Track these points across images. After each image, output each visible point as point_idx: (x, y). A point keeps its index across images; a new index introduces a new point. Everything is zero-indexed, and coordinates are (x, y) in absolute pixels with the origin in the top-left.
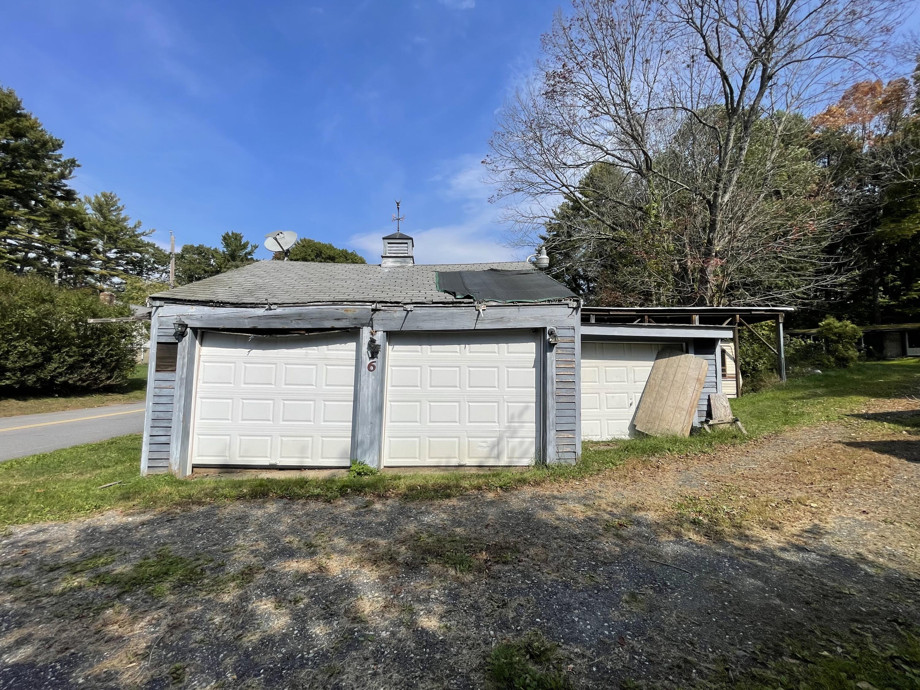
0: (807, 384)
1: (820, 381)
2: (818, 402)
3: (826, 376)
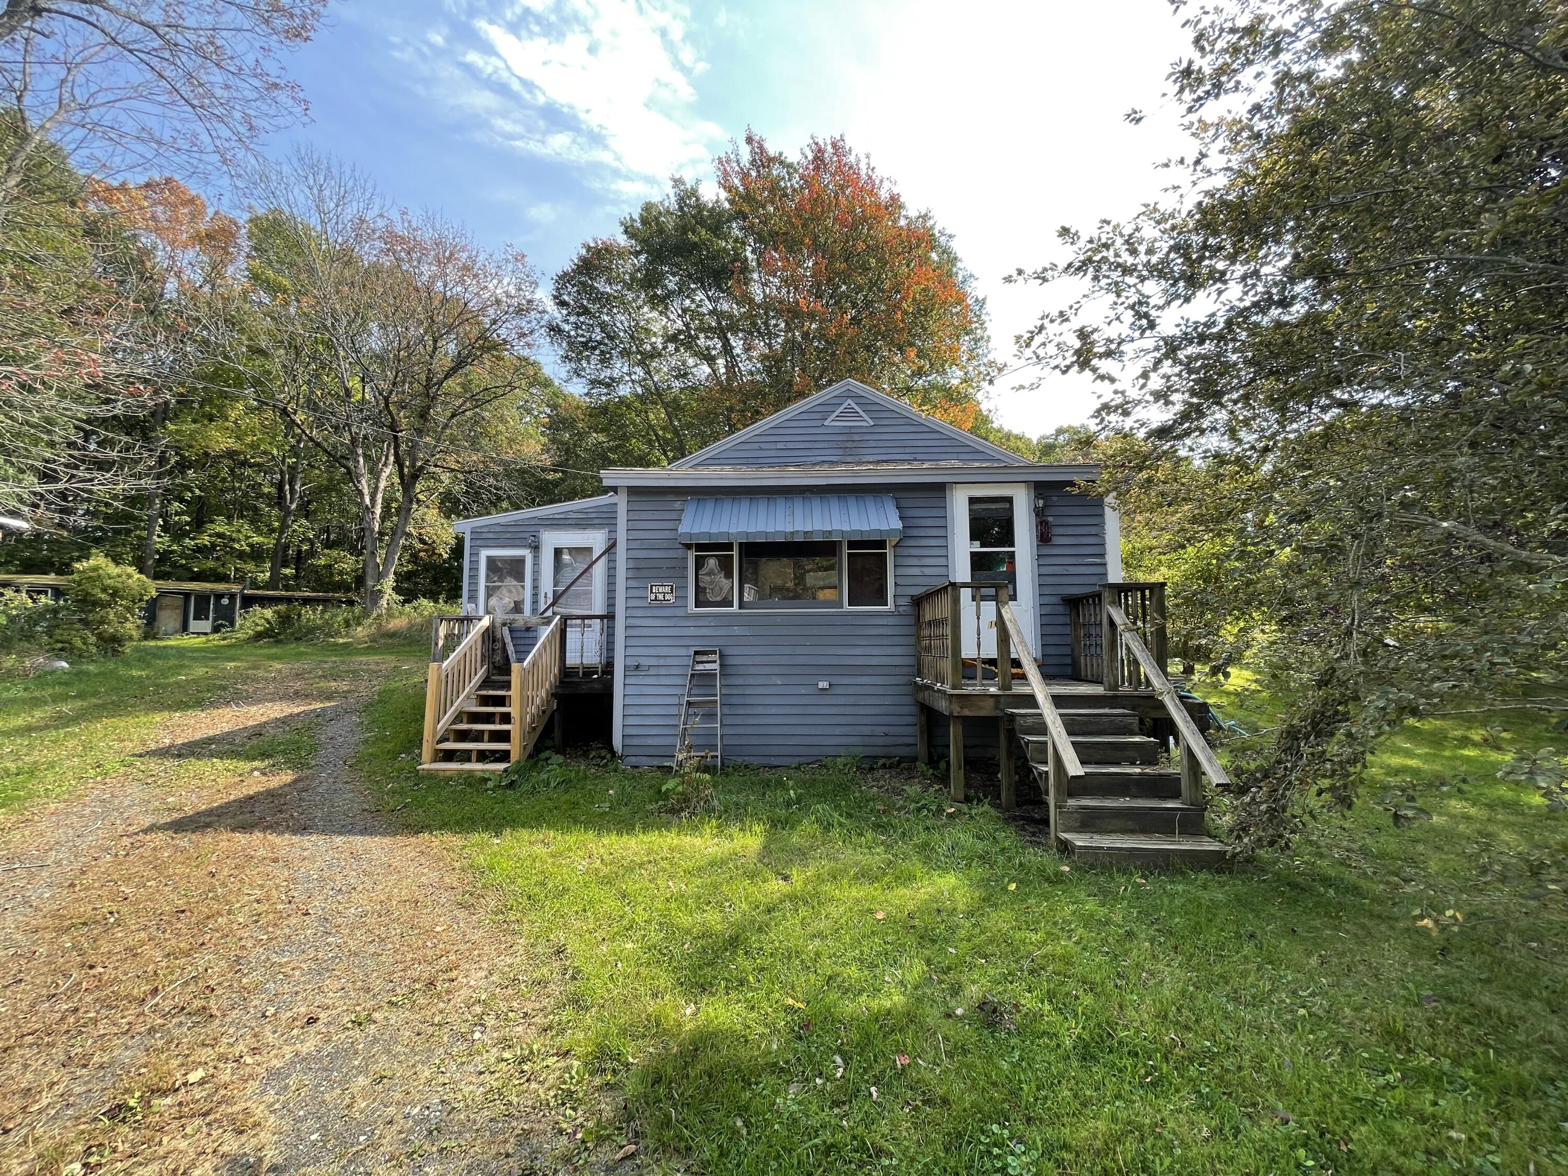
0: (37, 694)
1: (66, 684)
2: (70, 733)
3: (79, 674)
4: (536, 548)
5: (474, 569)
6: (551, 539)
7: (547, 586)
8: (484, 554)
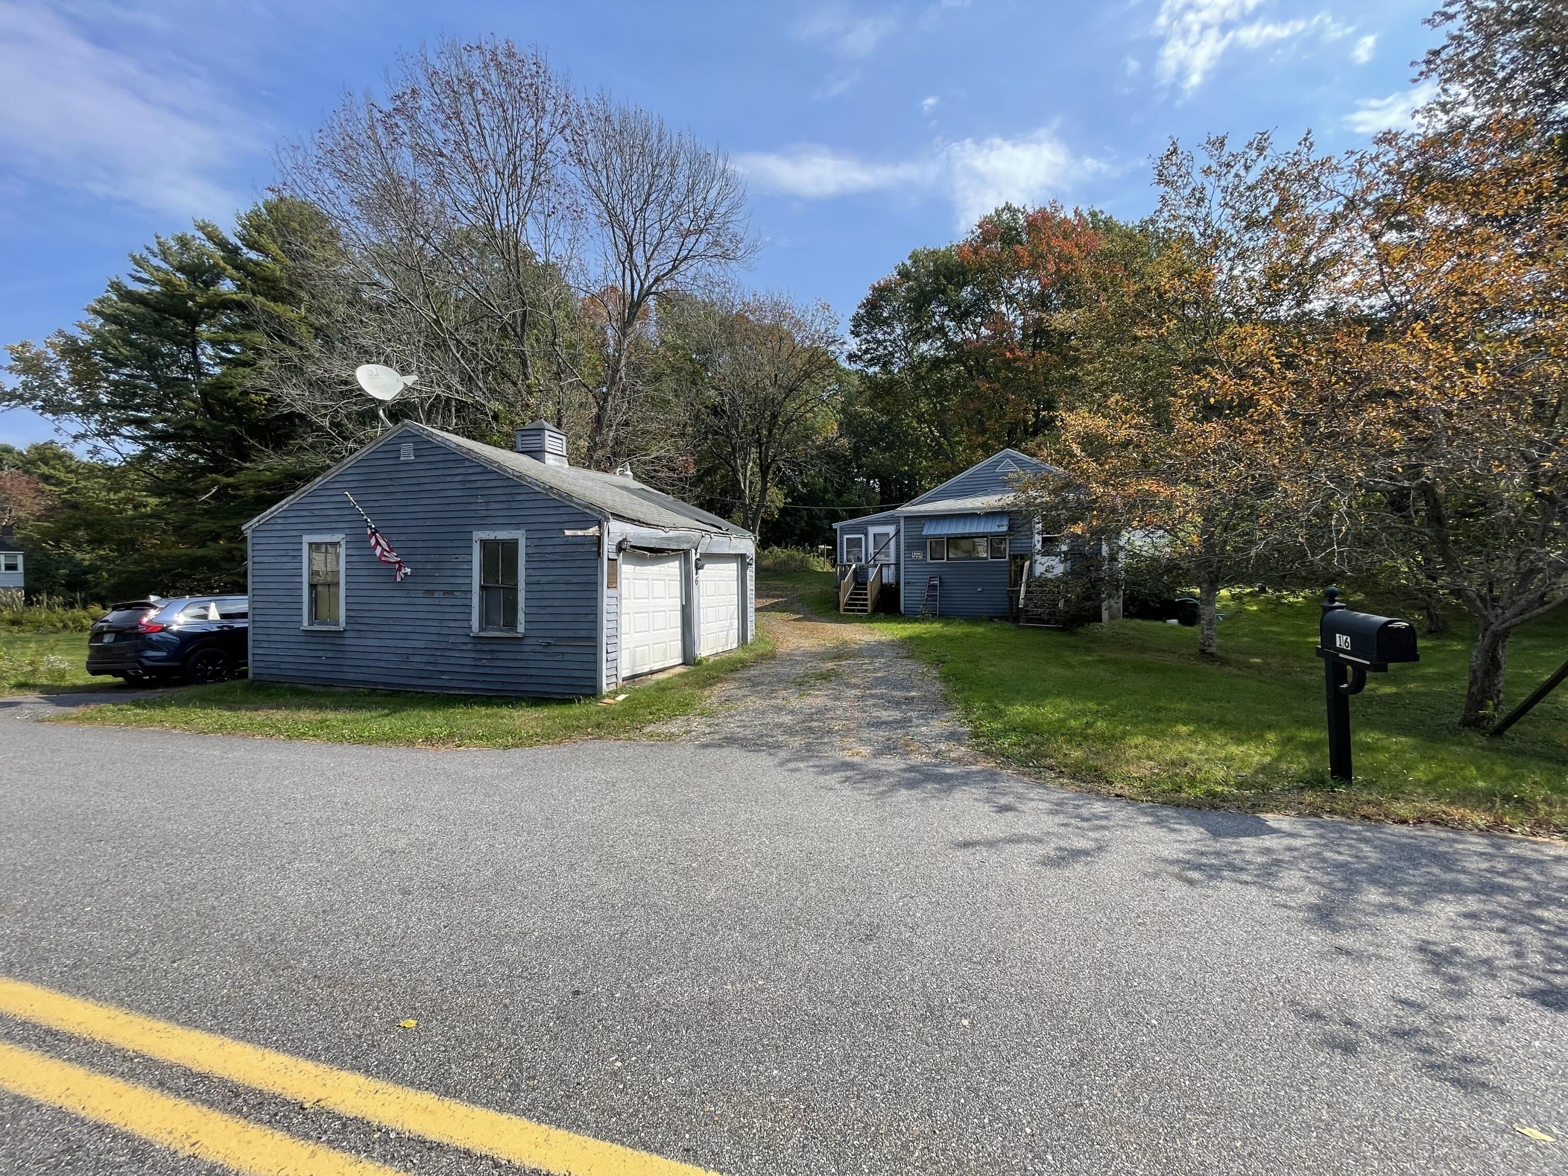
4: (866, 535)
5: (842, 543)
6: (872, 530)
7: (871, 550)
8: (846, 537)
